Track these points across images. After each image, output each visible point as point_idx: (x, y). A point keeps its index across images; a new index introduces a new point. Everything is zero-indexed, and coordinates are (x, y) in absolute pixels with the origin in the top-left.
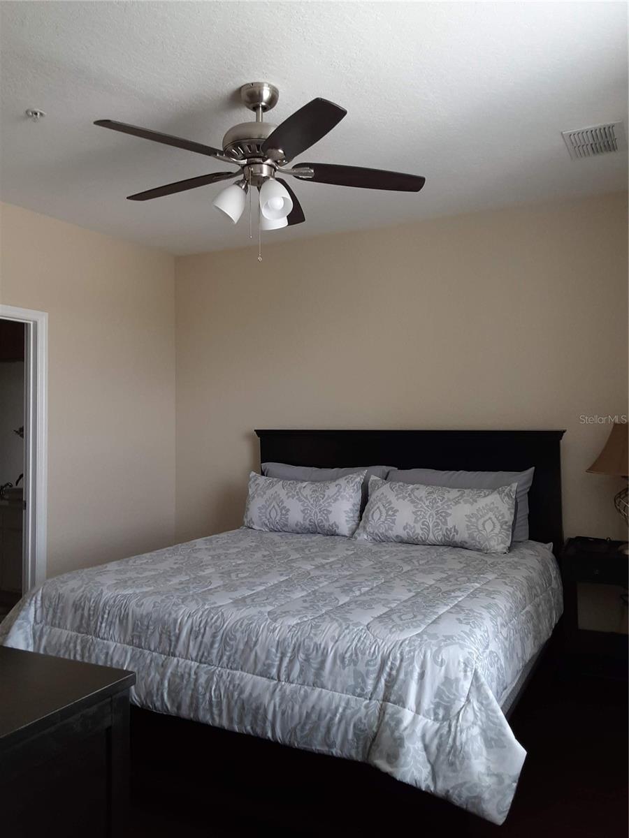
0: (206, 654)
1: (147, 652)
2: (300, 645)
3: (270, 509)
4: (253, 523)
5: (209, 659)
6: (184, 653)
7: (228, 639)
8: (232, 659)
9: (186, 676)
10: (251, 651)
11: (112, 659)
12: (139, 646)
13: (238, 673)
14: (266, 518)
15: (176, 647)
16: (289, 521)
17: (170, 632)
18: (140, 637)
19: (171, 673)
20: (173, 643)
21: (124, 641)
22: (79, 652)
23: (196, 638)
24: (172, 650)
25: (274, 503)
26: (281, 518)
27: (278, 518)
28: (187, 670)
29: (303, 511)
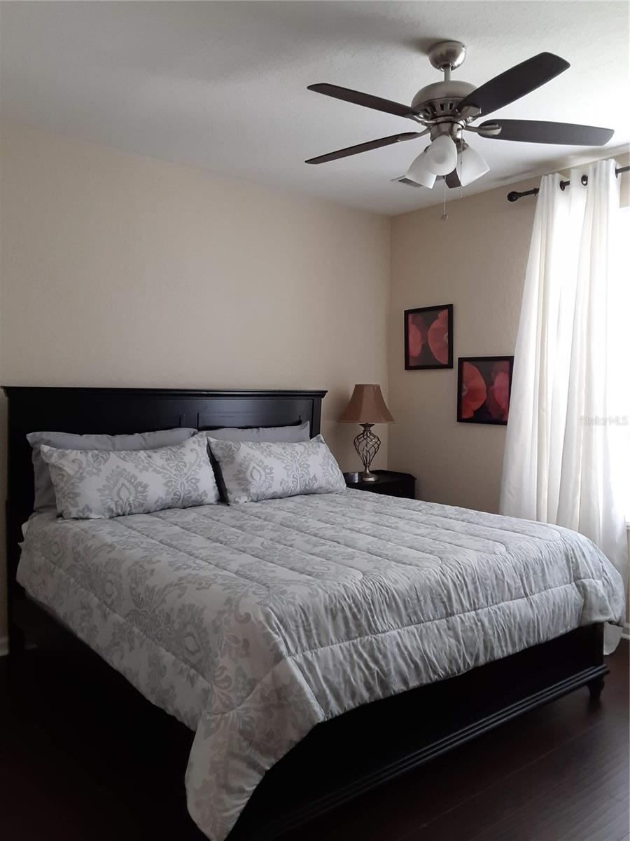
0: (476, 601)
1: (429, 624)
2: (526, 564)
3: (116, 489)
4: (91, 511)
5: (480, 604)
6: (459, 608)
7: (484, 580)
8: (494, 596)
9: (474, 626)
10: (503, 582)
11: (406, 648)
12: (420, 622)
13: (502, 604)
14: (112, 499)
15: (451, 606)
16: (148, 499)
17: (440, 595)
18: (416, 613)
19: (462, 631)
20: (447, 604)
21: (402, 624)
22: (369, 659)
23: (462, 590)
24: (449, 611)
25: (122, 480)
26: (136, 498)
27: (131, 499)
28: (472, 621)
29: (166, 484)
